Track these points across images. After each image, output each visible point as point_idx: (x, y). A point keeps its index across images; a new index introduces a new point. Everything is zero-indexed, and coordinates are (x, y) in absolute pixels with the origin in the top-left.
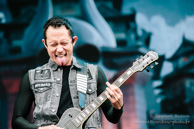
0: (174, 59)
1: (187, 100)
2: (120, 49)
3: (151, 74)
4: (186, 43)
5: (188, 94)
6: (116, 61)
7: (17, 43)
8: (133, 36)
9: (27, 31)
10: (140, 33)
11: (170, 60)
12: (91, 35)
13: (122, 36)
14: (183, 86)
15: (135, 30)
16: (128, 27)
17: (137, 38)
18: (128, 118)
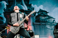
0: (38, 13)
1: (40, 20)
2: (28, 11)
3: (34, 15)
4: (40, 10)
5: (40, 19)
6: (27, 13)
7: (9, 9)
8: (31, 8)
9: (11, 7)
10: (32, 8)
11: (37, 13)
12: (23, 8)
13: (29, 8)
14: (39, 18)
15: (31, 7)
16: (30, 7)
17: (32, 9)
18: (29, 23)
